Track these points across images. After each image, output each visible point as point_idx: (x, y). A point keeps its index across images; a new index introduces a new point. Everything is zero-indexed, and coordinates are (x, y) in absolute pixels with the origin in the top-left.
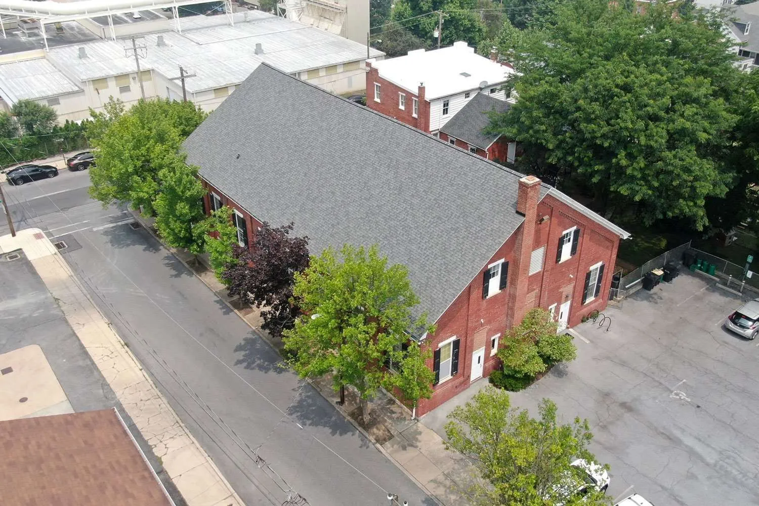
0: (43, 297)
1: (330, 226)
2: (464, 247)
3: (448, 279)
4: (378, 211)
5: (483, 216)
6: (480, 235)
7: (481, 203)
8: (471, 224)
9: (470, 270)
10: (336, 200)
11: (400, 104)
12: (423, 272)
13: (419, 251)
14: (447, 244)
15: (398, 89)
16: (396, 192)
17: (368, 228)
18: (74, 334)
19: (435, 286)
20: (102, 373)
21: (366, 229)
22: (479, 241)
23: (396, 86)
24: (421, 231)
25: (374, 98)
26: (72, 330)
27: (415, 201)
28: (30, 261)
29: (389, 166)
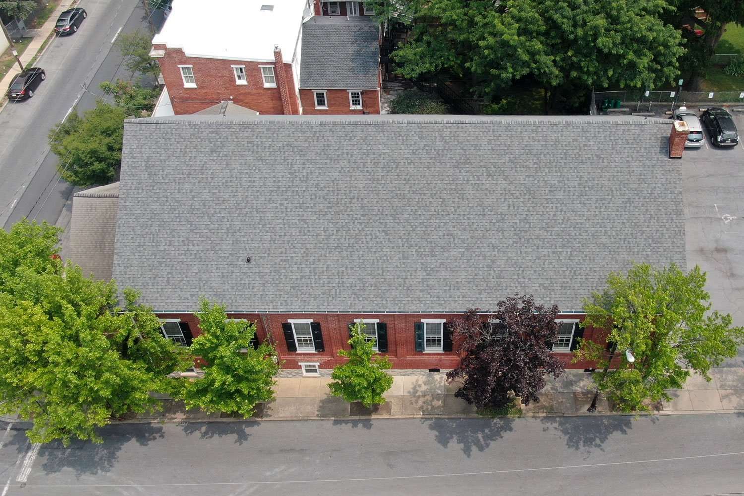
1: (485, 269)
2: (652, 213)
3: (665, 248)
4: (527, 226)
5: (643, 177)
6: (656, 195)
7: (629, 166)
8: (638, 190)
9: (676, 229)
10: (463, 241)
11: (236, 78)
12: (635, 256)
13: (612, 239)
14: (633, 219)
15: (226, 63)
16: (526, 197)
17: (535, 247)
19: (659, 260)
21: (534, 250)
22: (660, 200)
23: (225, 60)
24: (596, 221)
25: (183, 84)
27: (560, 195)
29: (489, 175)
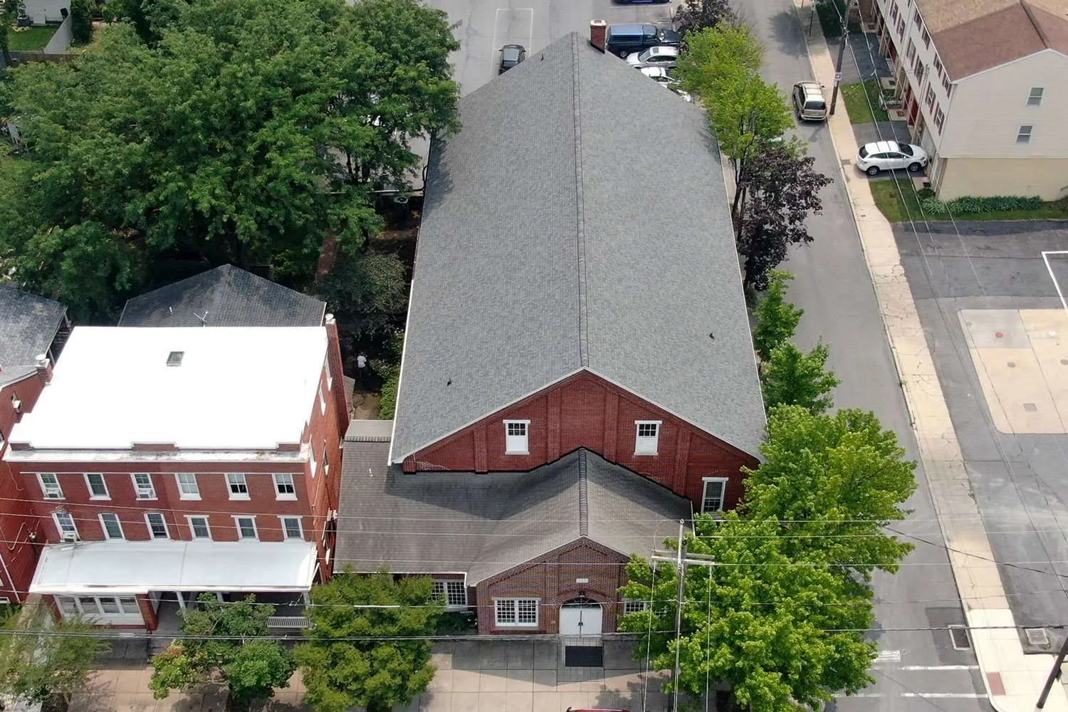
0: (991, 511)
18: (956, 427)
20: (932, 363)
26: (957, 436)
28: (1010, 608)
